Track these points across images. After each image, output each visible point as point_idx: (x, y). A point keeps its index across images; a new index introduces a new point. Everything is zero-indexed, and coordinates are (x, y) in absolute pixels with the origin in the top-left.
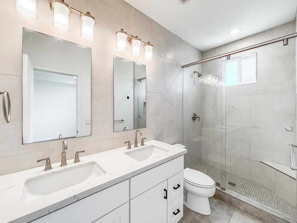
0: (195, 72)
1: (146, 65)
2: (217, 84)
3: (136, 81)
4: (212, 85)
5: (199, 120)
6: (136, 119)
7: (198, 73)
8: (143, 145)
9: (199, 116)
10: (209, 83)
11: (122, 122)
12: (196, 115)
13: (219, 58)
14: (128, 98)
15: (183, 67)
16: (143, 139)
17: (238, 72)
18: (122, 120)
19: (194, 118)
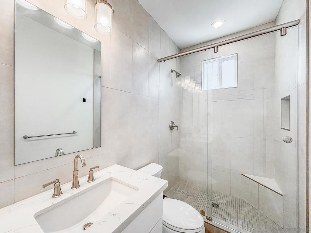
0: (172, 71)
1: (101, 42)
2: (193, 90)
3: (97, 78)
4: (189, 90)
5: (177, 130)
6: (97, 130)
7: (176, 72)
8: (93, 180)
9: (178, 125)
10: (186, 87)
11: (74, 134)
12: (173, 123)
13: (204, 50)
14: (84, 100)
15: (159, 61)
16: (91, 170)
17: (219, 74)
18: (74, 133)
19: (172, 128)
